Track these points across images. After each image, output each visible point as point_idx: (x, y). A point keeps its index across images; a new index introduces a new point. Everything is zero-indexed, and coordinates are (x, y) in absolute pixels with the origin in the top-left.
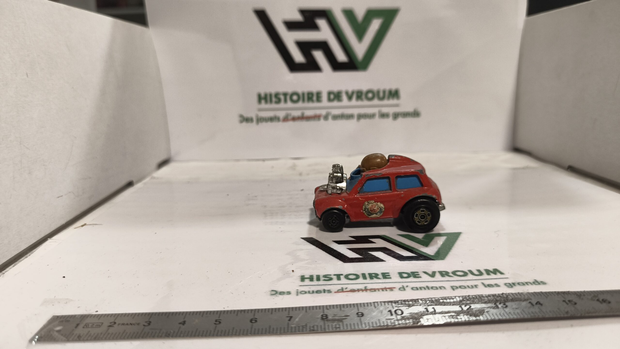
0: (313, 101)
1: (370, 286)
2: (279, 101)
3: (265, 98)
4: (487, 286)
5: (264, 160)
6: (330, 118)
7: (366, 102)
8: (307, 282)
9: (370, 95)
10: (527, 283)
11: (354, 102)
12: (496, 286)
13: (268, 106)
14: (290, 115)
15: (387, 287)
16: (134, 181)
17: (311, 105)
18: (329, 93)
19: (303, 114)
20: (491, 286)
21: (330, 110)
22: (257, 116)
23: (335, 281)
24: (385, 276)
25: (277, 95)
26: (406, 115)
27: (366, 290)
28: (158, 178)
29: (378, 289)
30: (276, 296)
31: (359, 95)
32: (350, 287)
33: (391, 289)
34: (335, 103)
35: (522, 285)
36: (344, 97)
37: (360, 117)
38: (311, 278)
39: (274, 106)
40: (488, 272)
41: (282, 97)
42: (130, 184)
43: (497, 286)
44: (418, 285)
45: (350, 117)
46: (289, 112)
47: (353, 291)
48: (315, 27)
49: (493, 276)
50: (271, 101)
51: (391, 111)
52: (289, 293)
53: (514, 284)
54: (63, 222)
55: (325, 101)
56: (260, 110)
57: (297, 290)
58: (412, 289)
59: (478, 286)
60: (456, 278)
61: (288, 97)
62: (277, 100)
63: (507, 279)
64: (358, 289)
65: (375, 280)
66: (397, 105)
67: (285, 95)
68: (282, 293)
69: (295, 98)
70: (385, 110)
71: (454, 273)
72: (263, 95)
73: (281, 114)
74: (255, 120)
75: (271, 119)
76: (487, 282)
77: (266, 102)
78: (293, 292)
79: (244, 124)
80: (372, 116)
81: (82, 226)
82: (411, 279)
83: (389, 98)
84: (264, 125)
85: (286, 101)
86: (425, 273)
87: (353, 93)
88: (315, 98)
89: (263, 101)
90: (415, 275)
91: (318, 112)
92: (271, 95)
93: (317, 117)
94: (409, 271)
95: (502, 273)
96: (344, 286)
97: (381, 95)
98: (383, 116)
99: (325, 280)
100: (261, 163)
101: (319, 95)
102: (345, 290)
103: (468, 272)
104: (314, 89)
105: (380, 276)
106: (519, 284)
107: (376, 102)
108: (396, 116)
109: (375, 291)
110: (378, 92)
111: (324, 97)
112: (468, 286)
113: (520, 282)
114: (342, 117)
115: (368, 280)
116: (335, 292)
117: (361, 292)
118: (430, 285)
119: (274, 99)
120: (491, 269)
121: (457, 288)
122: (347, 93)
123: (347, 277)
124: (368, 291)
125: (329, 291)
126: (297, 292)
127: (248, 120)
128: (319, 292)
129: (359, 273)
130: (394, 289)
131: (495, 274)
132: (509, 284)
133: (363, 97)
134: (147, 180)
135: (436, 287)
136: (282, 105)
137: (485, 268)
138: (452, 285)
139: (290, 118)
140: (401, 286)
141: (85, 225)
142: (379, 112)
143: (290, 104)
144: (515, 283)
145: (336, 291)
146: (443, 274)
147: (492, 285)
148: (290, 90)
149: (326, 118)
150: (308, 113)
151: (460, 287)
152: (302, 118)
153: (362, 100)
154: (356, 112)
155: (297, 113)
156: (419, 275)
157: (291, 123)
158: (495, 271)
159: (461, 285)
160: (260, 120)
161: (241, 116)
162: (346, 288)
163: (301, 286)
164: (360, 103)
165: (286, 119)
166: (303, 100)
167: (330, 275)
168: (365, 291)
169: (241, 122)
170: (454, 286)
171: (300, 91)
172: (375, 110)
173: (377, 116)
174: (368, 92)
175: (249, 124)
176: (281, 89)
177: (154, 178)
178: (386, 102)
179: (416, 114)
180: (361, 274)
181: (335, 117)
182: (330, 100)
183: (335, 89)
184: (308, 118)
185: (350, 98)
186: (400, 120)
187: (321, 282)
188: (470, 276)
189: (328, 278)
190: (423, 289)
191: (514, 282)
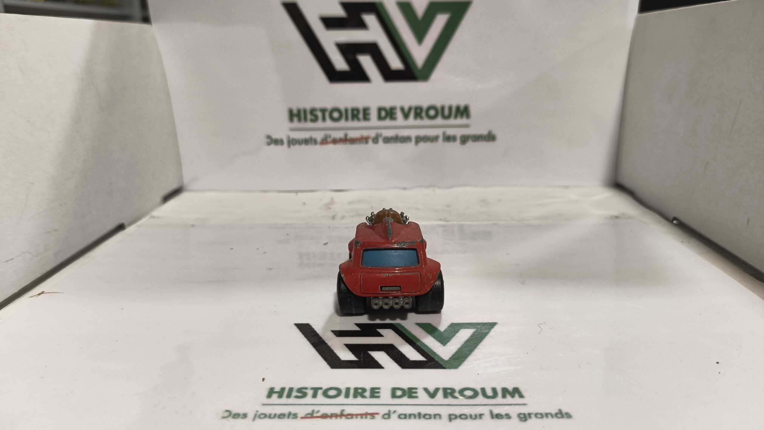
0: (358, 119)
1: (349, 410)
2: (315, 119)
3: (298, 115)
4: (494, 417)
5: (296, 192)
6: (381, 140)
7: (426, 122)
8: (275, 398)
9: (432, 113)
10: (547, 415)
11: (411, 121)
12: (506, 417)
13: (302, 125)
14: (330, 136)
15: (370, 412)
16: (126, 224)
17: (356, 124)
18: (380, 110)
19: (346, 135)
20: (500, 417)
21: (380, 131)
22: (288, 137)
23: (309, 399)
24: (375, 392)
25: (313, 111)
26: (477, 138)
27: (342, 415)
28: (158, 217)
29: (357, 415)
30: (228, 420)
31: (418, 112)
32: (324, 410)
33: (373, 416)
34: (388, 122)
35: (539, 418)
36: (399, 115)
37: (419, 139)
38: (281, 394)
39: (309, 125)
40: (505, 392)
41: (319, 114)
42: (121, 227)
43: (508, 417)
44: (408, 410)
45: (406, 139)
46: (328, 132)
47: (325, 416)
48: (362, 25)
49: (509, 400)
50: (305, 119)
51: (458, 132)
52: (245, 416)
53: (530, 415)
54: (16, 290)
55: (374, 120)
56: (292, 130)
57: (257, 411)
58: (399, 417)
59: (483, 417)
60: (461, 400)
61: (327, 114)
62: (313, 118)
63: (524, 406)
64: (332, 414)
65: (359, 400)
66: (467, 126)
67: (323, 111)
68: (236, 416)
69: (336, 115)
70: (450, 132)
71: (461, 392)
72: (295, 111)
73: (319, 136)
74: (285, 141)
75: (305, 142)
76: (496, 410)
77: (299, 120)
78: (251, 416)
79: (273, 146)
80: (434, 139)
81: (39, 294)
82: (405, 400)
83: (456, 117)
84: (296, 148)
85: (324, 119)
86: (426, 390)
87: (410, 109)
88: (361, 116)
89: (295, 119)
90: (410, 393)
91: (365, 133)
92: (305, 111)
93: (364, 140)
94: (405, 386)
95: (521, 396)
96: (316, 408)
97: (446, 112)
98: (448, 139)
99: (297, 397)
100: (293, 195)
101: (366, 112)
102: (315, 415)
103: (479, 391)
104: (360, 105)
105: (367, 394)
106: (536, 415)
107: (439, 121)
108: (465, 139)
109: (352, 418)
110: (443, 108)
111: (374, 114)
112: (471, 416)
113: (540, 412)
114: (396, 139)
115: (351, 400)
116: (302, 418)
117: (334, 418)
118: (424, 410)
119: (309, 116)
120: (510, 388)
121: (456, 417)
122: (402, 109)
123: (325, 394)
124: (343, 418)
125: (295, 416)
126: (256, 415)
127: (277, 142)
128: (282, 416)
129: (343, 387)
130: (376, 416)
131: (513, 397)
132: (524, 414)
133: (424, 114)
134: (144, 221)
135: (430, 415)
136: (319, 124)
137: (504, 386)
138: (451, 412)
139: (329, 140)
140: (387, 412)
141: (43, 293)
142: (444, 134)
143: (329, 123)
144: (532, 414)
145: (303, 416)
146: (448, 393)
147: (502, 416)
148: (329, 105)
149: (376, 140)
150: (353, 134)
151: (460, 416)
152: (345, 140)
153: (421, 118)
154: (413, 133)
155: (339, 135)
156: (416, 393)
157: (331, 146)
158: (516, 392)
159: (462, 413)
160: (292, 142)
161: (269, 137)
162: (318, 411)
163: (264, 405)
164: (418, 122)
165: (324, 141)
166: (347, 119)
167: (306, 388)
168: (339, 418)
169: (269, 144)
170: (452, 415)
171: (342, 107)
172: (438, 132)
173: (441, 139)
174: (430, 108)
175: (279, 148)
176: (319, 105)
177: (154, 217)
178: (452, 121)
179: (490, 137)
180: (345, 388)
181: (387, 140)
182: (380, 118)
183: (388, 104)
184: (353, 141)
185: (406, 116)
186: (470, 144)
187: (292, 400)
188: (480, 399)
189: (302, 392)
190: (412, 417)
191: (531, 412)
